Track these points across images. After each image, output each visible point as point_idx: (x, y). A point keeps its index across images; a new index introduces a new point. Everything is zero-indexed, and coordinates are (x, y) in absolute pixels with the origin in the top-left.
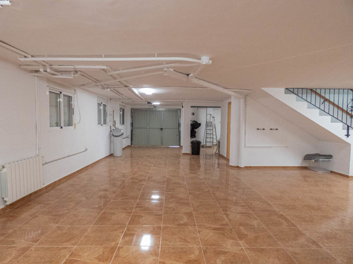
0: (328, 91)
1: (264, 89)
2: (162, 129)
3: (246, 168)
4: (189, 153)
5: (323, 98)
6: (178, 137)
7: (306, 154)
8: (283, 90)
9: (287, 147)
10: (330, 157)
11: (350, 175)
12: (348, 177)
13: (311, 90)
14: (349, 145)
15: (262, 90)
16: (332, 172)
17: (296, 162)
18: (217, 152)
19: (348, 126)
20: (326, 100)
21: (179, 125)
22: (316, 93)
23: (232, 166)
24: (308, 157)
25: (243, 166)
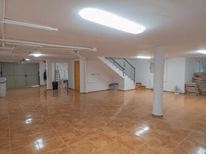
0: (115, 59)
1: (98, 57)
2: (26, 76)
3: (89, 93)
4: (51, 89)
5: (114, 61)
6: (38, 80)
7: (109, 84)
8: (105, 58)
9: (103, 82)
10: (118, 84)
11: (124, 90)
12: (124, 91)
13: (111, 58)
14: (124, 79)
15: (97, 58)
16: (118, 90)
17: (106, 88)
18: (66, 87)
19: (124, 72)
20: (115, 62)
21: (39, 72)
22: (112, 59)
23: (82, 93)
24: (110, 85)
25: (87, 92)
